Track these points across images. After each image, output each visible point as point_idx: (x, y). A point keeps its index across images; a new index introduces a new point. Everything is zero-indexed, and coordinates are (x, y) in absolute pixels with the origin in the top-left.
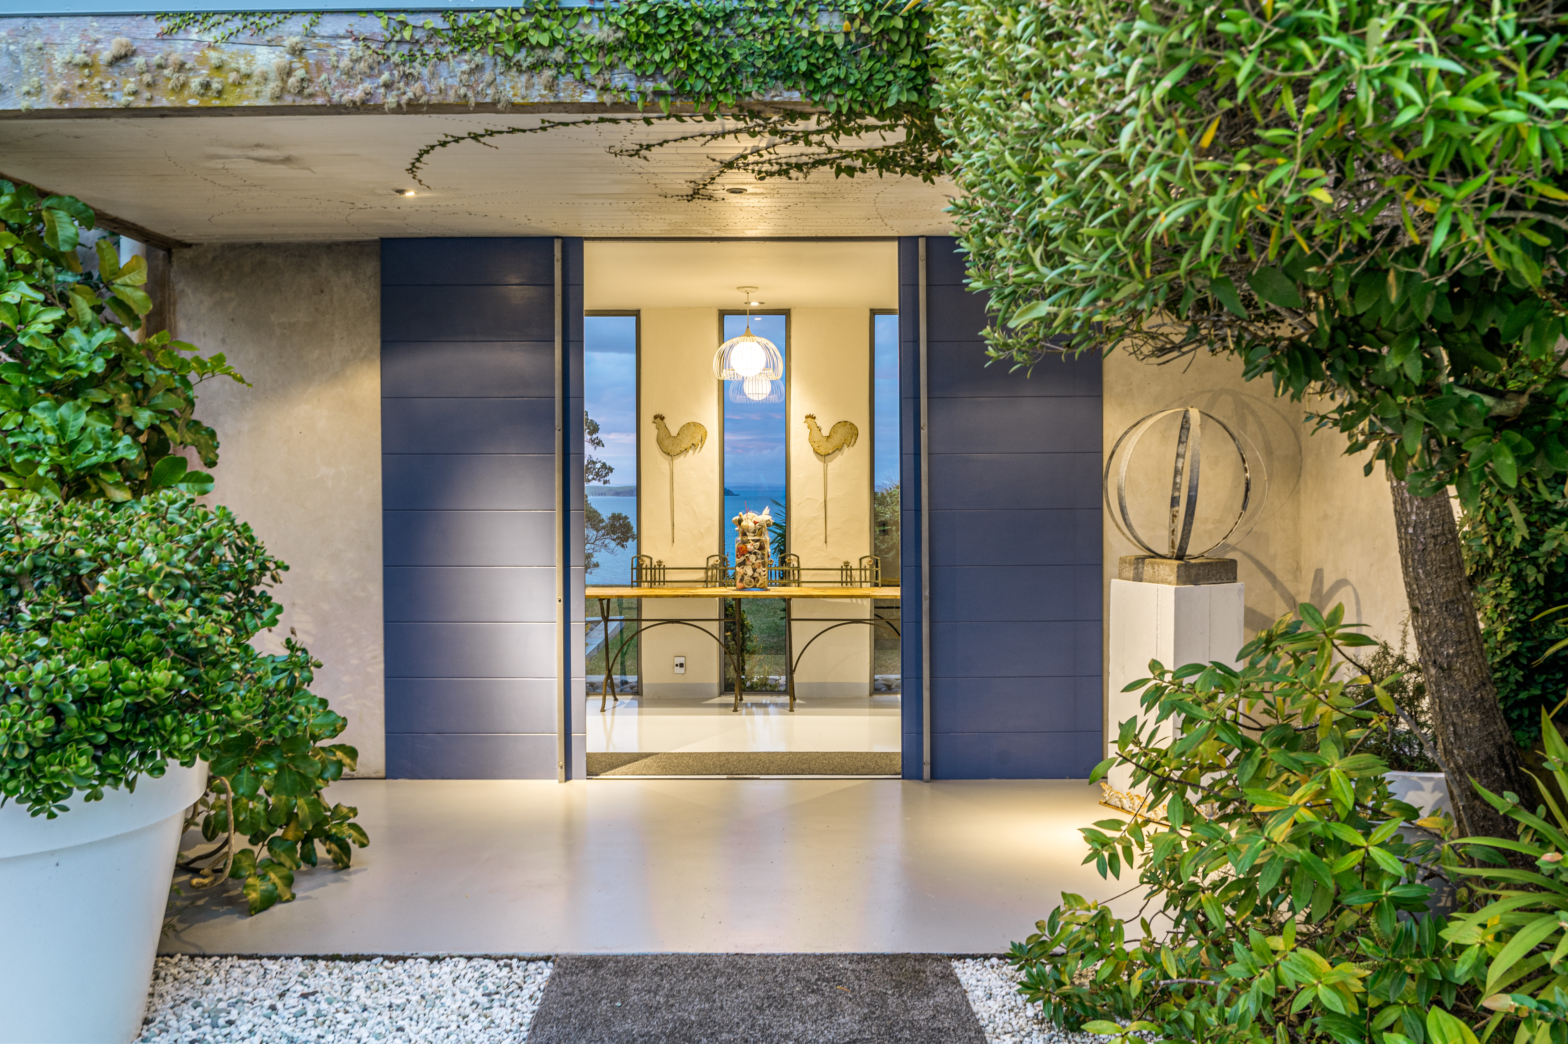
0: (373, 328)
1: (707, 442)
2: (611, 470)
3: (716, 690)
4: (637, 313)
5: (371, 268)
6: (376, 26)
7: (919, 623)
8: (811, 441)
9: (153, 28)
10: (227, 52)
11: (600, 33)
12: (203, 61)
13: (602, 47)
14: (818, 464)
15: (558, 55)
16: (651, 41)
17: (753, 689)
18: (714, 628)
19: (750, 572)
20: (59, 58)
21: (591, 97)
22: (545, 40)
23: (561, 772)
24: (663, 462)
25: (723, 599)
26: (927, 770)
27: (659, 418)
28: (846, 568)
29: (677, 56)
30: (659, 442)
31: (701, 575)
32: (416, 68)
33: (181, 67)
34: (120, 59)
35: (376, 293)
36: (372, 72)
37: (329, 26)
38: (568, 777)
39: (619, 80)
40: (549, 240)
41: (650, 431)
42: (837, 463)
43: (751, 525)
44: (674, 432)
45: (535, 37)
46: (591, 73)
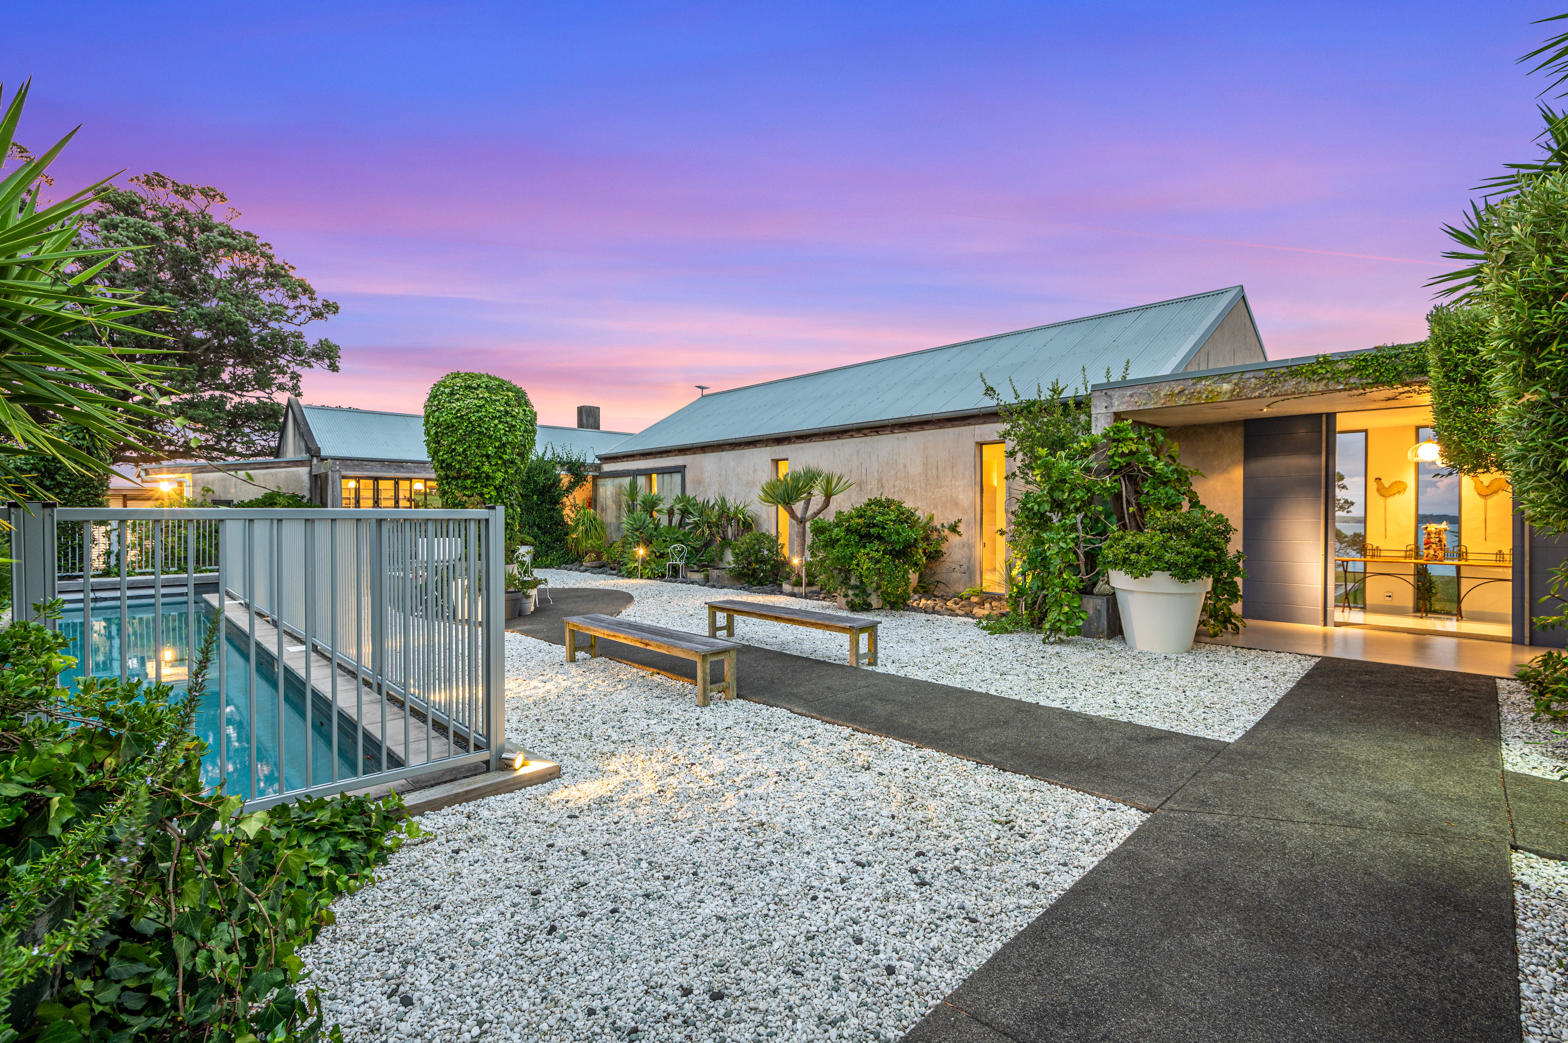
0: (1240, 452)
1: (1407, 490)
2: (1352, 504)
3: (1411, 610)
4: (1366, 431)
5: (1240, 430)
6: (1264, 373)
7: (1523, 573)
8: (1476, 488)
9: (1190, 382)
10: (1214, 386)
11: (1344, 367)
12: (1206, 390)
13: (1346, 371)
14: (1481, 501)
15: (1329, 375)
16: (1365, 368)
17: (1435, 612)
18: (1411, 579)
19: (1432, 552)
20: (1162, 393)
21: (1341, 387)
22: (1324, 371)
23: (1322, 623)
24: (1381, 500)
25: (1416, 564)
26: (1527, 641)
27: (1378, 479)
28: (1500, 553)
29: (1375, 371)
30: (1378, 490)
31: (1403, 554)
32: (1277, 384)
33: (1199, 392)
34: (1181, 392)
35: (1242, 440)
36: (1262, 387)
37: (1247, 376)
38: (1325, 625)
39: (1352, 381)
40: (1321, 415)
41: (1372, 486)
42: (1492, 501)
43: (1434, 530)
44: (1387, 486)
45: (1320, 371)
46: (1341, 380)
